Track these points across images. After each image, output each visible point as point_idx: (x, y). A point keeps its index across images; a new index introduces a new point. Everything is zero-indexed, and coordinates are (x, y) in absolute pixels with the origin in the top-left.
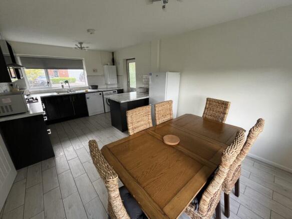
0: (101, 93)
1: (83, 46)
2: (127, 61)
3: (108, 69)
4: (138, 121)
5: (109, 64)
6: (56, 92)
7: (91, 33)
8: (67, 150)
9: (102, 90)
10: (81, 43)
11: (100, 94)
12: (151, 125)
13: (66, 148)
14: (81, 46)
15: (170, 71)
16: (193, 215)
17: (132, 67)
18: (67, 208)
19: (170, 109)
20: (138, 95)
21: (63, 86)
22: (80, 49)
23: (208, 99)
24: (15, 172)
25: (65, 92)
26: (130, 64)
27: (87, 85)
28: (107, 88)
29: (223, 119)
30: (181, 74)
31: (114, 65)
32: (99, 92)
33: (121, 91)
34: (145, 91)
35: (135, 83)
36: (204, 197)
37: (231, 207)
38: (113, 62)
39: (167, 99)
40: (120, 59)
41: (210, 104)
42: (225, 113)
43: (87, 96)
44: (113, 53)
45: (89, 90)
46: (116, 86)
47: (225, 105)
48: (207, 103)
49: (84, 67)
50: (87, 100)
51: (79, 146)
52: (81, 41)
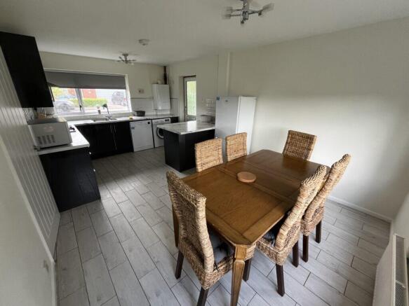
0: (150, 121)
1: (128, 58)
2: (185, 79)
3: (158, 90)
4: (207, 156)
5: (159, 82)
6: (92, 119)
7: (144, 45)
8: (114, 192)
9: (151, 118)
10: (126, 55)
11: (149, 123)
12: (222, 162)
13: (112, 189)
14: (126, 59)
15: (244, 96)
16: (269, 252)
17: (191, 86)
18: (127, 252)
19: (244, 144)
20: (199, 126)
21: (99, 111)
22: (124, 63)
23: (289, 132)
24: (59, 214)
25: (103, 119)
26: (188, 83)
27: (131, 111)
28: (157, 115)
29: (307, 157)
30: (256, 99)
31: (166, 83)
32: (147, 120)
33: (175, 120)
34: (209, 120)
35: (195, 109)
36: (281, 231)
37: (310, 252)
38: (166, 80)
39: (239, 130)
40: (175, 76)
41: (292, 138)
42: (309, 149)
43: (132, 125)
44: (165, 68)
45: (134, 118)
46: (169, 113)
47: (310, 139)
48: (288, 137)
49: (127, 86)
50: (132, 131)
51: (128, 188)
52: (127, 52)
